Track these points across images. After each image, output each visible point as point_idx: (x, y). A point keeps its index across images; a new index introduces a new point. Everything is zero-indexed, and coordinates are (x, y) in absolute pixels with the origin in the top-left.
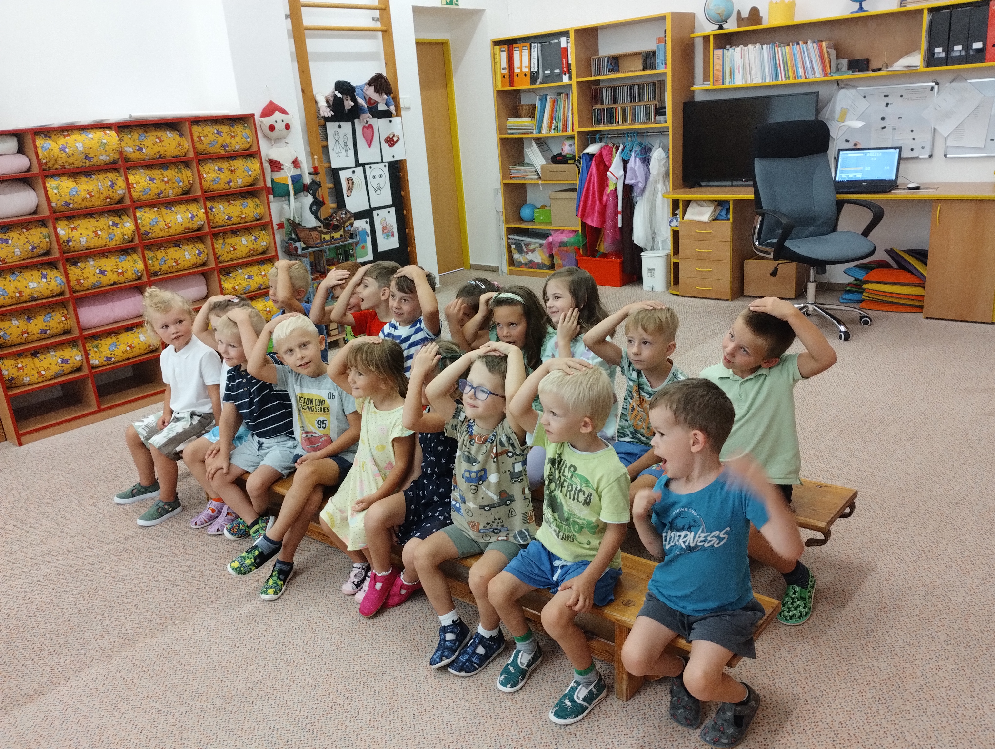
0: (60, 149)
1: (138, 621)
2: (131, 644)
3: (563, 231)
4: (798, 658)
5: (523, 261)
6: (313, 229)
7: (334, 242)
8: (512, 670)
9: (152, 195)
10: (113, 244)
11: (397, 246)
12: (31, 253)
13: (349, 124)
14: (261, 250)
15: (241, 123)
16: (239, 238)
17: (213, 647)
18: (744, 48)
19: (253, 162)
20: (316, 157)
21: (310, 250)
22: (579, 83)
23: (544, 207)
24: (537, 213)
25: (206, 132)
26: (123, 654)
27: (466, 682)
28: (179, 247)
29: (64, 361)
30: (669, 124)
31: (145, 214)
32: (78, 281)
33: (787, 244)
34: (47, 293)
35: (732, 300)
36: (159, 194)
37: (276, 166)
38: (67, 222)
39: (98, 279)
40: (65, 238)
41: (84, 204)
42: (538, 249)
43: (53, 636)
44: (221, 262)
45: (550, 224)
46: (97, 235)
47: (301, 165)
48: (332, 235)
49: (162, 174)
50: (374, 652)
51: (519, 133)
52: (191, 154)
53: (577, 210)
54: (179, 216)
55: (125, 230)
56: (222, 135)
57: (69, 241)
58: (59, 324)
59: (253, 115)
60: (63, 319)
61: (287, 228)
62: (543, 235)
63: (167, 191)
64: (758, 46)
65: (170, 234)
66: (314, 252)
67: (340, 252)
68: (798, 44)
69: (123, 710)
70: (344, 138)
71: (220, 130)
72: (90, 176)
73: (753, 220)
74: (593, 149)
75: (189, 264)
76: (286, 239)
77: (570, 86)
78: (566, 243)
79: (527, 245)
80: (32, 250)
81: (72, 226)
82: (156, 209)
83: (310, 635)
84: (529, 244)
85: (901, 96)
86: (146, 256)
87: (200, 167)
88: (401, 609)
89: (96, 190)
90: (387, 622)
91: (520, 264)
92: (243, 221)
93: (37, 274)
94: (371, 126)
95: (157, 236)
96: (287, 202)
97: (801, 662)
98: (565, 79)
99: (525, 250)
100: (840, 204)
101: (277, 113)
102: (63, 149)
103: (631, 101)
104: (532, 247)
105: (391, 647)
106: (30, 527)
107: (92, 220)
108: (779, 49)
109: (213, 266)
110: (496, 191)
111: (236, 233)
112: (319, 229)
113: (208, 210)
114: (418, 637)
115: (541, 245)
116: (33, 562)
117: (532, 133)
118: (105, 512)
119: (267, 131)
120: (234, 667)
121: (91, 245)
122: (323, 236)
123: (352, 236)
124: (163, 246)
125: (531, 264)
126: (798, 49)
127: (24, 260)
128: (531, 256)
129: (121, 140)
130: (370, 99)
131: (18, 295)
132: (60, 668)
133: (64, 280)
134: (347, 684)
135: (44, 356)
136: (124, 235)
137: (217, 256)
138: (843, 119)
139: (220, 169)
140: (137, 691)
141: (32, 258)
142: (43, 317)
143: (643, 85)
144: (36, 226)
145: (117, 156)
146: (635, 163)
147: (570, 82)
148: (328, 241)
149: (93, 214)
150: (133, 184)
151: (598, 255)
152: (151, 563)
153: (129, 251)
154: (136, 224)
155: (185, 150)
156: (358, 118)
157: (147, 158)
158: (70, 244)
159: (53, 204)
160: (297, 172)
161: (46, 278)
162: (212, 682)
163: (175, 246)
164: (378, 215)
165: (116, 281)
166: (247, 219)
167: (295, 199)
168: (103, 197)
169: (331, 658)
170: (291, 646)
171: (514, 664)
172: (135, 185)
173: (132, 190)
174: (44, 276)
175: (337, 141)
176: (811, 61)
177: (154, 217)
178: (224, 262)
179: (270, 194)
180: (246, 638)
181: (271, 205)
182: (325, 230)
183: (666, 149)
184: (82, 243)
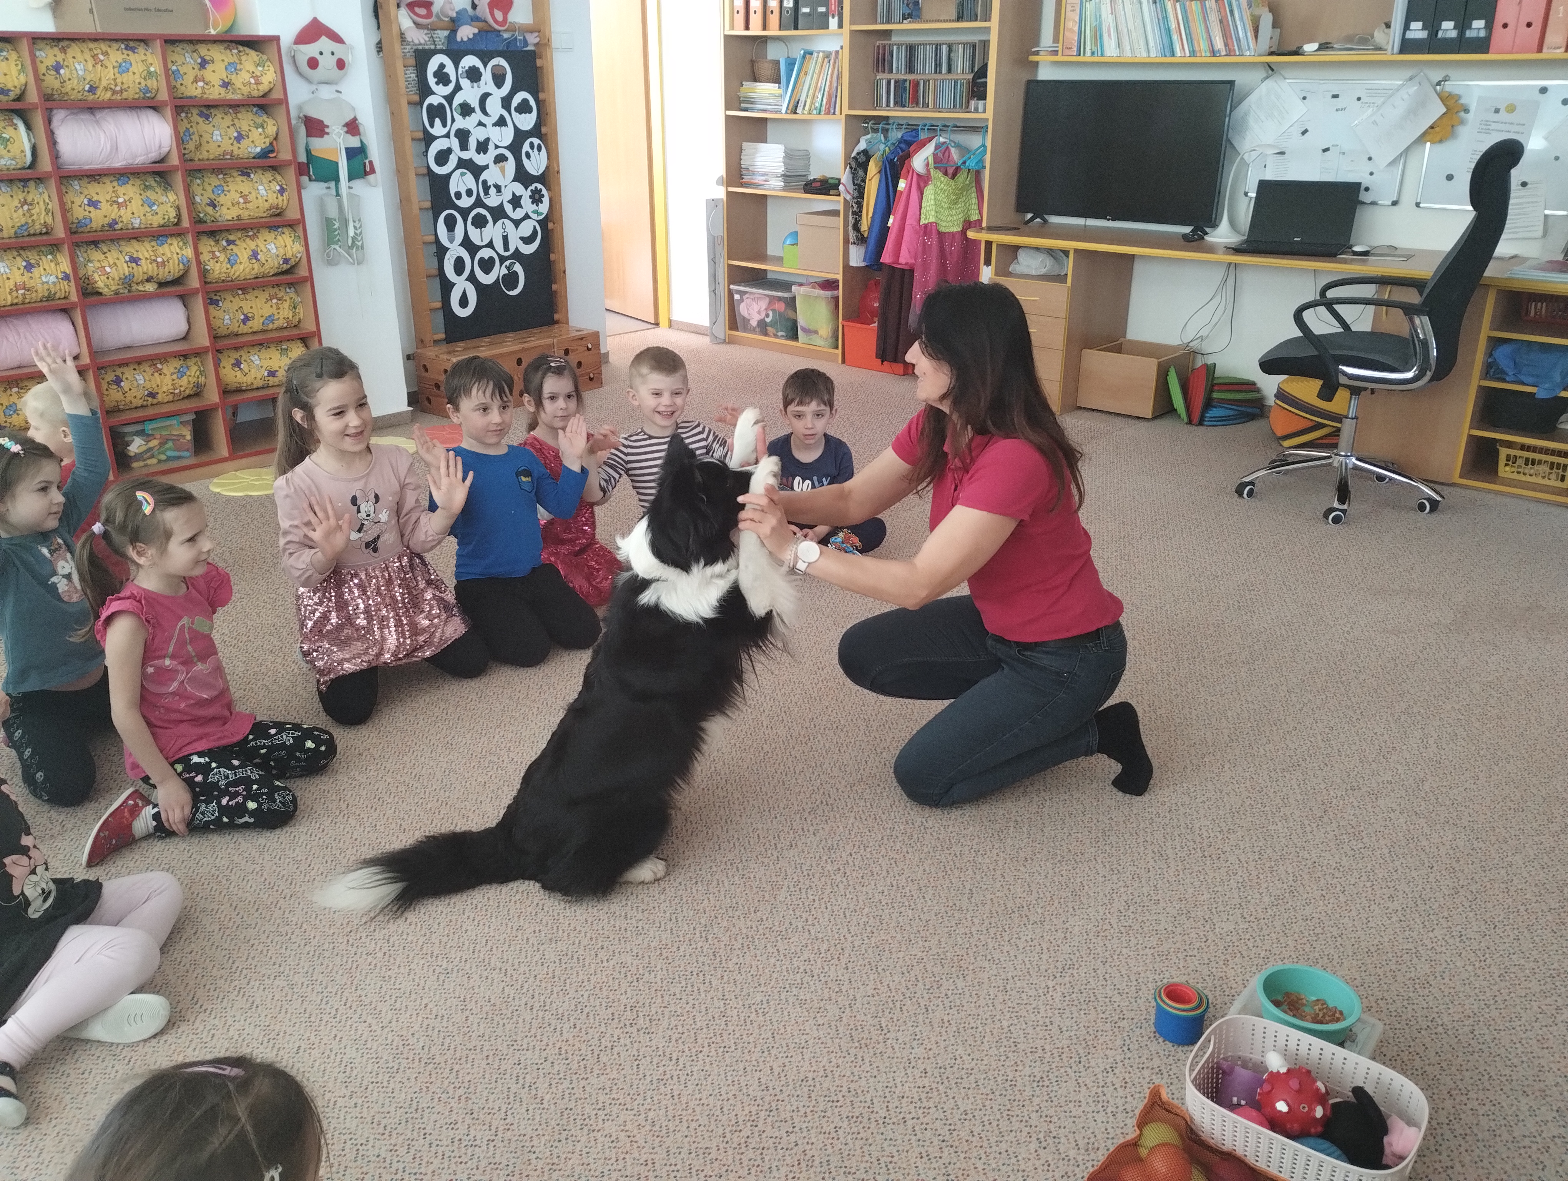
19: (275, 117)
22: (853, 33)
30: (989, 115)
37: (315, 127)
44: (211, 280)
51: (761, 110)
52: (165, 95)
59: (277, 39)
77: (840, 36)
85: (1359, 99)
86: (77, 257)
96: (334, 190)
98: (833, 24)
101: (324, 39)
103: (935, 72)
109: (197, 284)
110: (715, 203)
117: (780, 111)
119: (305, 67)
137: (205, 270)
143: (957, 44)
147: (840, 31)
153: (48, 248)
155: (156, 90)
160: (354, 142)
178: (217, 281)
179: (302, 173)
181: (304, 193)
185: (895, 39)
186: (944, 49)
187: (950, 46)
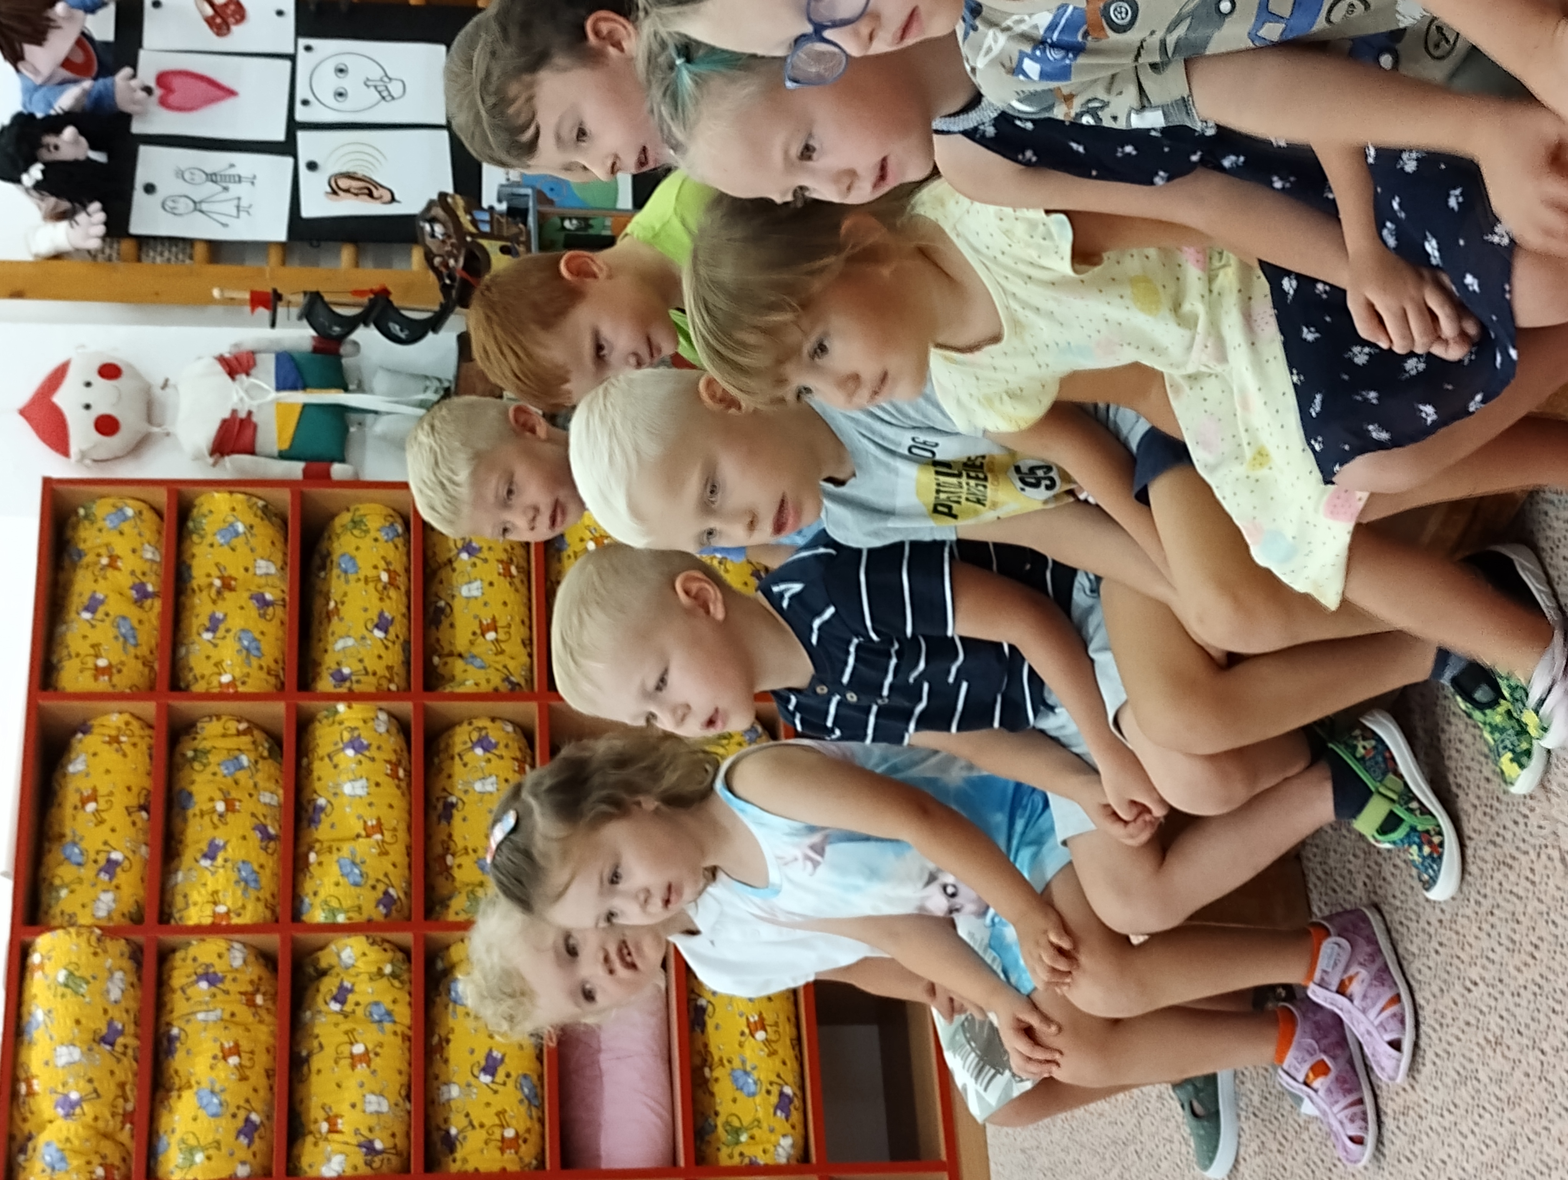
0: (67, 1116)
9: (263, 858)
10: (404, 1014)
13: (145, 152)
15: (75, 527)
16: (457, 605)
19: (205, 509)
20: (216, 293)
25: (84, 648)
28: (453, 805)
31: (323, 894)
32: (505, 1144)
36: (267, 837)
37: (233, 434)
38: (310, 1139)
39: (510, 1083)
40: (359, 1157)
41: (257, 1077)
44: (530, 681)
46: (365, 1058)
47: (248, 346)
49: (202, 814)
52: (148, 708)
54: (347, 789)
55: (366, 967)
56: (100, 596)
57: (369, 1148)
59: (48, 483)
63: (260, 810)
65: (403, 826)
70: (191, 182)
71: (85, 599)
72: (171, 1040)
81: (325, 1127)
82: (312, 857)
87: (199, 687)
89: (219, 1032)
92: (402, 581)
94: (163, 79)
95: (401, 871)
96: (370, 418)
101: (60, 399)
102: (70, 1108)
107: (316, 1062)
109: (534, 708)
111: (440, 611)
113: (343, 690)
119: (114, 443)
121: (394, 1082)
124: (442, 857)
129: (71, 922)
130: (67, 64)
136: (380, 973)
137: (504, 688)
139: (214, 625)
145: (118, 947)
149: (295, 1056)
150: (215, 915)
153: (437, 966)
154: (350, 929)
155: (135, 725)
156: (127, 118)
157: (144, 850)
158: (378, 1145)
160: (267, 366)
163: (449, 817)
167: (361, 389)
168: (244, 1014)
172: (222, 909)
173: (235, 921)
175: (197, 206)
177: (335, 869)
179: (327, 475)
181: (368, 475)
184: (385, 1108)
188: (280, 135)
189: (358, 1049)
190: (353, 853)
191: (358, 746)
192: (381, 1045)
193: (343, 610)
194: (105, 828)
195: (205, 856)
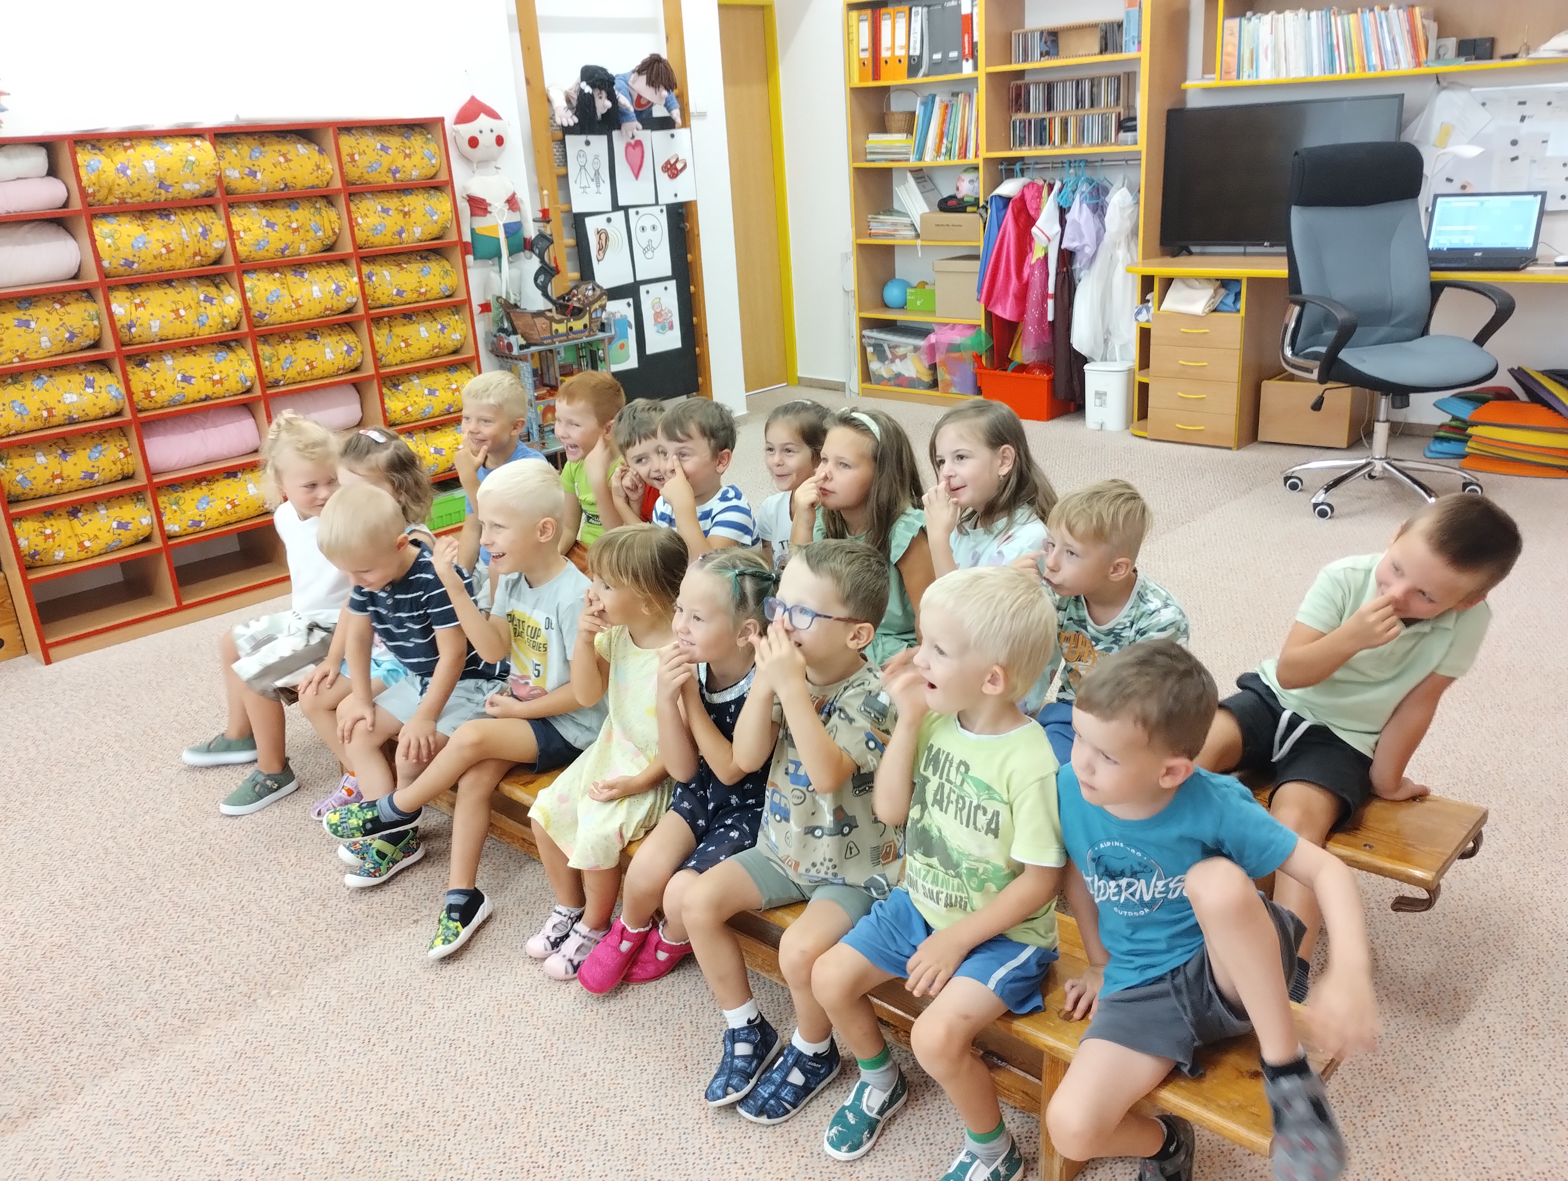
0: (117, 169)
1: (207, 988)
2: (193, 1029)
3: (954, 326)
4: (1377, 1119)
5: (885, 375)
6: (540, 314)
7: (572, 336)
8: (851, 1118)
9: (272, 250)
10: (205, 333)
11: (678, 344)
12: (68, 345)
13: (604, 139)
14: (451, 347)
15: (421, 133)
16: (416, 326)
17: (332, 1043)
18: (1276, 16)
19: (441, 199)
20: (545, 192)
21: (533, 349)
22: (989, 75)
23: (923, 284)
24: (911, 294)
25: (362, 147)
26: (178, 1047)
27: (769, 1137)
28: (316, 339)
29: (122, 526)
30: (1142, 146)
31: (259, 283)
32: (147, 394)
33: (1343, 355)
34: (94, 412)
35: (1239, 448)
36: (283, 251)
37: (478, 206)
38: (129, 294)
39: (180, 390)
40: (125, 321)
41: (157, 264)
42: (911, 355)
43: (64, 1008)
44: (384, 366)
45: (933, 313)
46: (179, 316)
47: (522, 206)
48: (570, 325)
49: (289, 217)
50: (608, 1067)
51: (886, 160)
52: (337, 184)
53: (980, 291)
54: (315, 288)
55: (226, 310)
56: (390, 151)
57: (130, 326)
58: (114, 463)
59: (441, 120)
60: (122, 455)
61: (496, 311)
62: (921, 332)
63: (296, 245)
64: (1302, 13)
65: (301, 317)
66: (540, 352)
67: (583, 353)
68: (1372, 10)
69: (167, 1155)
70: (593, 163)
71: (387, 144)
72: (167, 216)
73: (1285, 310)
74: (1010, 188)
75: (332, 369)
76: (494, 330)
77: (974, 81)
78: (959, 345)
79: (893, 347)
80: (70, 340)
81: (138, 301)
82: (277, 275)
83: (500, 1028)
84: (895, 347)
85: (1549, 104)
86: (260, 353)
87: (353, 207)
88: (660, 988)
89: (177, 241)
90: (634, 1010)
91: (881, 380)
92: (423, 298)
93: (77, 379)
94: (639, 144)
95: (278, 320)
96: (497, 268)
97: (1381, 1128)
98: (967, 68)
99: (890, 356)
100: (1436, 289)
101: (482, 116)
102: (123, 170)
103: (1077, 107)
104: (901, 351)
105: (639, 1059)
106: (48, 807)
107: (171, 291)
108: (1339, 19)
109: (372, 371)
110: (846, 256)
111: (411, 319)
112: (548, 314)
113: (364, 279)
114: (687, 1042)
115: (916, 349)
116: (46, 871)
117: (908, 160)
118: (173, 786)
119: (466, 147)
120: (365, 1082)
121: (169, 332)
122: (555, 326)
123: (603, 327)
124: (288, 337)
125: (899, 380)
126: (1372, 20)
127: (56, 355)
128: (898, 367)
129: (220, 157)
130: (640, 97)
131: (45, 414)
132: (69, 1069)
133: (123, 390)
134: (558, 1128)
135: (89, 517)
136: (224, 317)
137: (379, 355)
138: (1443, 143)
139: (385, 211)
140: (194, 1120)
141: (70, 352)
142: (88, 450)
143: (1100, 78)
144: (77, 300)
145: (212, 185)
146: (1080, 213)
147: (975, 74)
148: (563, 335)
149: (172, 281)
150: (238, 231)
151: (1011, 367)
152: (240, 880)
153: (233, 344)
154: (244, 300)
155: (328, 177)
156: (619, 128)
157: (264, 189)
158: (133, 330)
159: (106, 264)
160: (514, 218)
161: (93, 387)
162: (324, 1110)
163: (309, 338)
164: (648, 292)
165: (210, 393)
166: (429, 296)
167: (510, 262)
168: (189, 252)
169: (533, 1074)
170: (464, 1047)
171: (855, 1108)
172: (242, 234)
173: (237, 242)
174: (90, 384)
175: (583, 167)
176: (1393, 41)
177: (274, 288)
178: (390, 366)
179: (467, 253)
180: (388, 1028)
181: (470, 272)
182: (558, 317)
183: (1134, 191)
184: (154, 330)
185: (1028, 79)
186: (1087, 86)
187: (1092, 80)
188: (621, 202)
189: (182, 312)
190: (283, 296)
191: (338, 290)
192: (187, 323)
193: (403, 272)
194: (272, 169)
195: (267, 221)
